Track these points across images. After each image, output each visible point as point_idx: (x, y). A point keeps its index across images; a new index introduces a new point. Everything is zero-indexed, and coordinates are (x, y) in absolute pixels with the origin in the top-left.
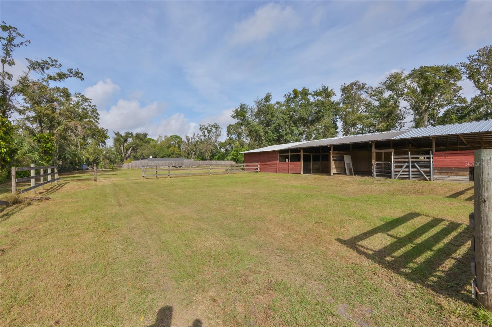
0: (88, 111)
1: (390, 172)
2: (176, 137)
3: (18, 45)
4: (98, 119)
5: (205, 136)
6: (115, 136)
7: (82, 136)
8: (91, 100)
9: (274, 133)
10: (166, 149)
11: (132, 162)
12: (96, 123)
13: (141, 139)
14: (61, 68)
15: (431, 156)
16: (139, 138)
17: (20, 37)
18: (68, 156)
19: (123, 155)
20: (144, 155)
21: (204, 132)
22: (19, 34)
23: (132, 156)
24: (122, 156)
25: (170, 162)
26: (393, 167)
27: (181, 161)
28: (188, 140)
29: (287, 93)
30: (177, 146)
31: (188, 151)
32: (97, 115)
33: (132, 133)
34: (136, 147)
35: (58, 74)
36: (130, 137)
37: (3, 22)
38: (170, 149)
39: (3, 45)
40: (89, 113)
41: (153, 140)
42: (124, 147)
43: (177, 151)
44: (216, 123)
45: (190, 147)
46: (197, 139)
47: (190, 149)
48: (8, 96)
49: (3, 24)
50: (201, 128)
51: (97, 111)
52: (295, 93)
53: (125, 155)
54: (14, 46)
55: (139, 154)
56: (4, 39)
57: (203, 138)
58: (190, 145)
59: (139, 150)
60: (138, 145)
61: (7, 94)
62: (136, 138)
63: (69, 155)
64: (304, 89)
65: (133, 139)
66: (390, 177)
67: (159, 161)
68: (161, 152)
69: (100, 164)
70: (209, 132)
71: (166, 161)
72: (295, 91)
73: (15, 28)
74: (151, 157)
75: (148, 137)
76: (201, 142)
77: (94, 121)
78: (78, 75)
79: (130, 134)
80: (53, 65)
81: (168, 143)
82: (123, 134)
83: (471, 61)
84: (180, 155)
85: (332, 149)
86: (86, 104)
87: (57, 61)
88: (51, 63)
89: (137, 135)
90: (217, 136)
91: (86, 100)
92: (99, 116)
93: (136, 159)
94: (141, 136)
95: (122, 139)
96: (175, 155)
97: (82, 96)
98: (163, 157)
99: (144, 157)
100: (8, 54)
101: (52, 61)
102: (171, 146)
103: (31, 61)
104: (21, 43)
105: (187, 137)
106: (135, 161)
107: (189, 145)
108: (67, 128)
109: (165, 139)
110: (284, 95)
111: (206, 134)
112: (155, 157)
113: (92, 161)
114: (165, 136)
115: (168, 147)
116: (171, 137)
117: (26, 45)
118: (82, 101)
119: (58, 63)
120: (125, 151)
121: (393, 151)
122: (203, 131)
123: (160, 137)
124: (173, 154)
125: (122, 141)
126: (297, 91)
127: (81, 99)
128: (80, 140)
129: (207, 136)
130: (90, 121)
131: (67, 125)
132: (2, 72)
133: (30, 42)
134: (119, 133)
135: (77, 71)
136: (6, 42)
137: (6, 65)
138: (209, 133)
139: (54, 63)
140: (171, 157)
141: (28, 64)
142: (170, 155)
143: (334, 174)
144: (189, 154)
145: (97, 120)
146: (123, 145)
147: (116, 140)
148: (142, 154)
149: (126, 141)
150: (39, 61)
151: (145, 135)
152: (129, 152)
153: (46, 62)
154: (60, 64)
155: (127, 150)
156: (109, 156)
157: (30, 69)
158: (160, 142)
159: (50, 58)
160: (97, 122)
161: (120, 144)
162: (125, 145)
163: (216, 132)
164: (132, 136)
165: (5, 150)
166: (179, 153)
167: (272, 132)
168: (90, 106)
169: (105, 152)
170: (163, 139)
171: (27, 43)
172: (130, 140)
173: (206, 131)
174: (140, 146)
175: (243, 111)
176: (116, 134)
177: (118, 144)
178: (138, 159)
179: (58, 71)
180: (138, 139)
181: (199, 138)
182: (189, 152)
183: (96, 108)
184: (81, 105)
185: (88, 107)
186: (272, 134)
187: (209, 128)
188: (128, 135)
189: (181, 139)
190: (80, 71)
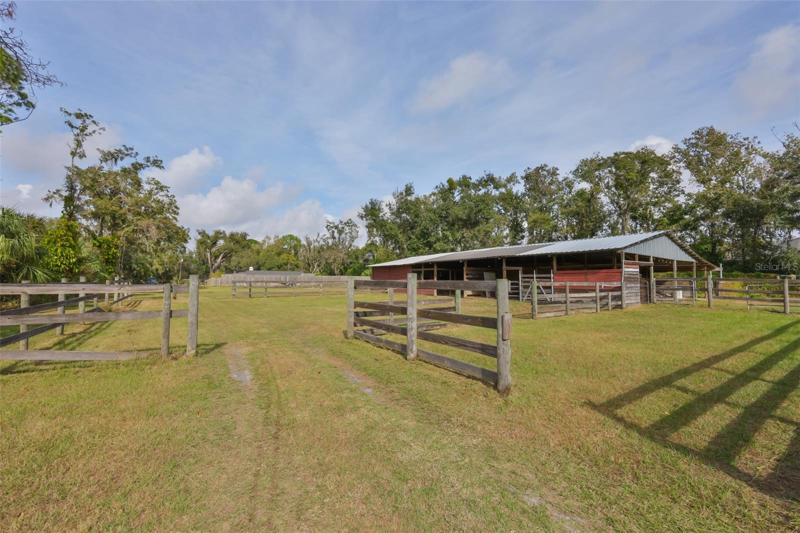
0: (165, 204)
1: (518, 294)
2: (292, 237)
3: (90, 134)
4: (178, 214)
5: (334, 238)
6: (199, 237)
7: (155, 240)
8: (169, 188)
9: (419, 239)
10: (276, 257)
11: (222, 275)
12: (174, 221)
13: (237, 242)
14: (137, 157)
15: (552, 276)
16: (234, 239)
17: (95, 125)
18: (134, 266)
19: (210, 265)
20: (242, 266)
21: (333, 232)
22: (94, 122)
23: (222, 268)
24: (207, 266)
25: (279, 276)
26: (521, 288)
27: (294, 276)
28: (309, 244)
29: (438, 184)
30: (293, 251)
31: (308, 260)
32: (175, 209)
33: (224, 232)
34: (229, 254)
35: (133, 165)
36: (221, 238)
37: (79, 110)
38: (282, 256)
39: (75, 135)
40: (166, 206)
41: (256, 242)
42: (211, 254)
43: (293, 260)
44: (350, 220)
45: (312, 254)
46: (322, 243)
47: (311, 258)
48: (76, 195)
49: (78, 112)
50: (328, 226)
51: (177, 204)
52: (450, 184)
53: (213, 265)
54: (86, 135)
55: (233, 264)
56: (77, 128)
57: (330, 241)
58: (312, 250)
59: (234, 258)
60: (232, 250)
61: (75, 192)
62: (230, 240)
63: (137, 264)
64: (464, 177)
65: (225, 241)
66: (518, 299)
67: (263, 276)
68: (268, 261)
69: (174, 278)
70: (340, 232)
71: (271, 276)
72: (450, 181)
73: (90, 116)
74: (251, 269)
75: (248, 238)
76: (329, 248)
77: (171, 217)
78: (157, 163)
79: (221, 233)
80: (128, 155)
81: (279, 247)
82: (211, 233)
83: (688, 146)
84: (297, 266)
85: (465, 265)
86: (162, 193)
87: (133, 149)
88: (126, 152)
89: (232, 235)
90: (353, 239)
91: (162, 188)
92: (179, 211)
93: (229, 271)
94: (237, 238)
95: (209, 241)
96: (289, 266)
97: (157, 183)
98: (270, 269)
99: (241, 268)
100: (79, 144)
101: (127, 150)
102: (283, 252)
103: (103, 152)
104: (94, 132)
105: (307, 239)
106: (227, 275)
107: (310, 251)
108: (137, 230)
109: (275, 241)
110: (435, 187)
111: (336, 235)
112: (258, 268)
113: (162, 274)
114: (275, 237)
115: (279, 254)
116: (284, 237)
117: (100, 133)
118: (157, 189)
119: (134, 152)
120: (213, 259)
121: (520, 269)
122: (330, 231)
123: (268, 237)
124: (286, 264)
125: (208, 245)
126: (453, 181)
127: (155, 187)
128: (152, 245)
129: (337, 238)
130: (166, 218)
131: (137, 225)
132: (71, 166)
133: (104, 130)
134: (204, 232)
135: (156, 159)
136: (78, 131)
137: (77, 158)
138: (340, 234)
139: (130, 152)
140: (283, 270)
141: (100, 155)
142: (282, 266)
143: (468, 296)
144: (309, 265)
145: (176, 216)
146: (211, 249)
147: (201, 243)
148: (239, 263)
149: (214, 244)
150: (112, 151)
151: (244, 236)
152: (219, 260)
153: (120, 151)
154: (137, 153)
155: (216, 257)
156: (188, 265)
157: (101, 161)
158: (266, 245)
159: (125, 146)
160: (176, 219)
161: (205, 249)
162: (214, 250)
163: (350, 233)
164: (224, 237)
165: (74, 260)
166: (296, 263)
167: (416, 237)
168: (167, 196)
169: (182, 260)
170: (272, 241)
171: (101, 131)
172: (221, 242)
173: (336, 231)
174: (236, 252)
175: (375, 209)
176: (200, 234)
177: (202, 249)
178: (231, 272)
179: (133, 161)
180: (232, 241)
181: (324, 241)
182: (310, 262)
183: (175, 198)
184: (155, 195)
185: (165, 198)
186: (416, 240)
187: (340, 226)
188: (219, 235)
189: (299, 241)
190: (159, 159)
